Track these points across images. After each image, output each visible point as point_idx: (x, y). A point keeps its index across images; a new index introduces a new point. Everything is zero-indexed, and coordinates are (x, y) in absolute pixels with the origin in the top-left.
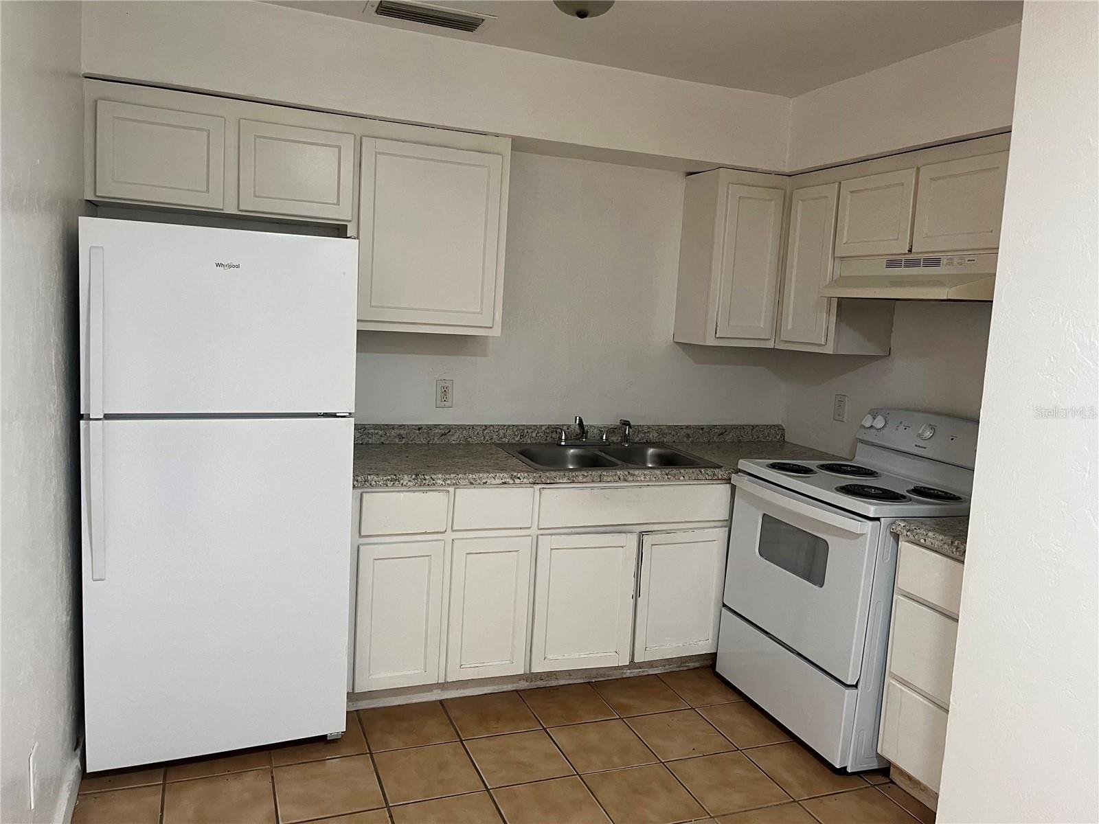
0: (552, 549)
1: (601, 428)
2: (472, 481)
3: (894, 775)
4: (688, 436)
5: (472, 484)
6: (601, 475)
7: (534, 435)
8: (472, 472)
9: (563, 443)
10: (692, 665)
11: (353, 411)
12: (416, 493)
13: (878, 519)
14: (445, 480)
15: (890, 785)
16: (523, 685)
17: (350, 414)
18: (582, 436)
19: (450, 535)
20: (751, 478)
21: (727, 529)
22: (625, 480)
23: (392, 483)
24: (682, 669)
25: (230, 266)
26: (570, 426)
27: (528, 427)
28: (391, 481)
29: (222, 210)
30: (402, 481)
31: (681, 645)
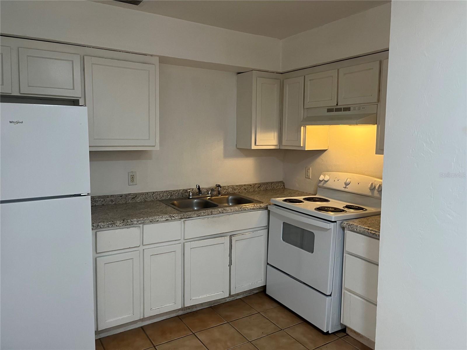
0: (191, 248)
1: (207, 189)
2: (151, 220)
3: (348, 332)
4: (245, 189)
5: (151, 222)
6: (211, 212)
7: (177, 194)
8: (151, 216)
9: (191, 197)
10: (255, 292)
11: (89, 192)
12: (124, 229)
13: (335, 222)
14: (138, 221)
15: (347, 336)
16: (181, 313)
17: (88, 194)
18: (199, 193)
19: (142, 248)
20: (277, 207)
21: (267, 230)
22: (223, 213)
23: (111, 225)
24: (251, 294)
25: (18, 122)
26: (193, 189)
27: (174, 191)
28: (111, 224)
29: (11, 94)
30: (116, 224)
31: (251, 284)
